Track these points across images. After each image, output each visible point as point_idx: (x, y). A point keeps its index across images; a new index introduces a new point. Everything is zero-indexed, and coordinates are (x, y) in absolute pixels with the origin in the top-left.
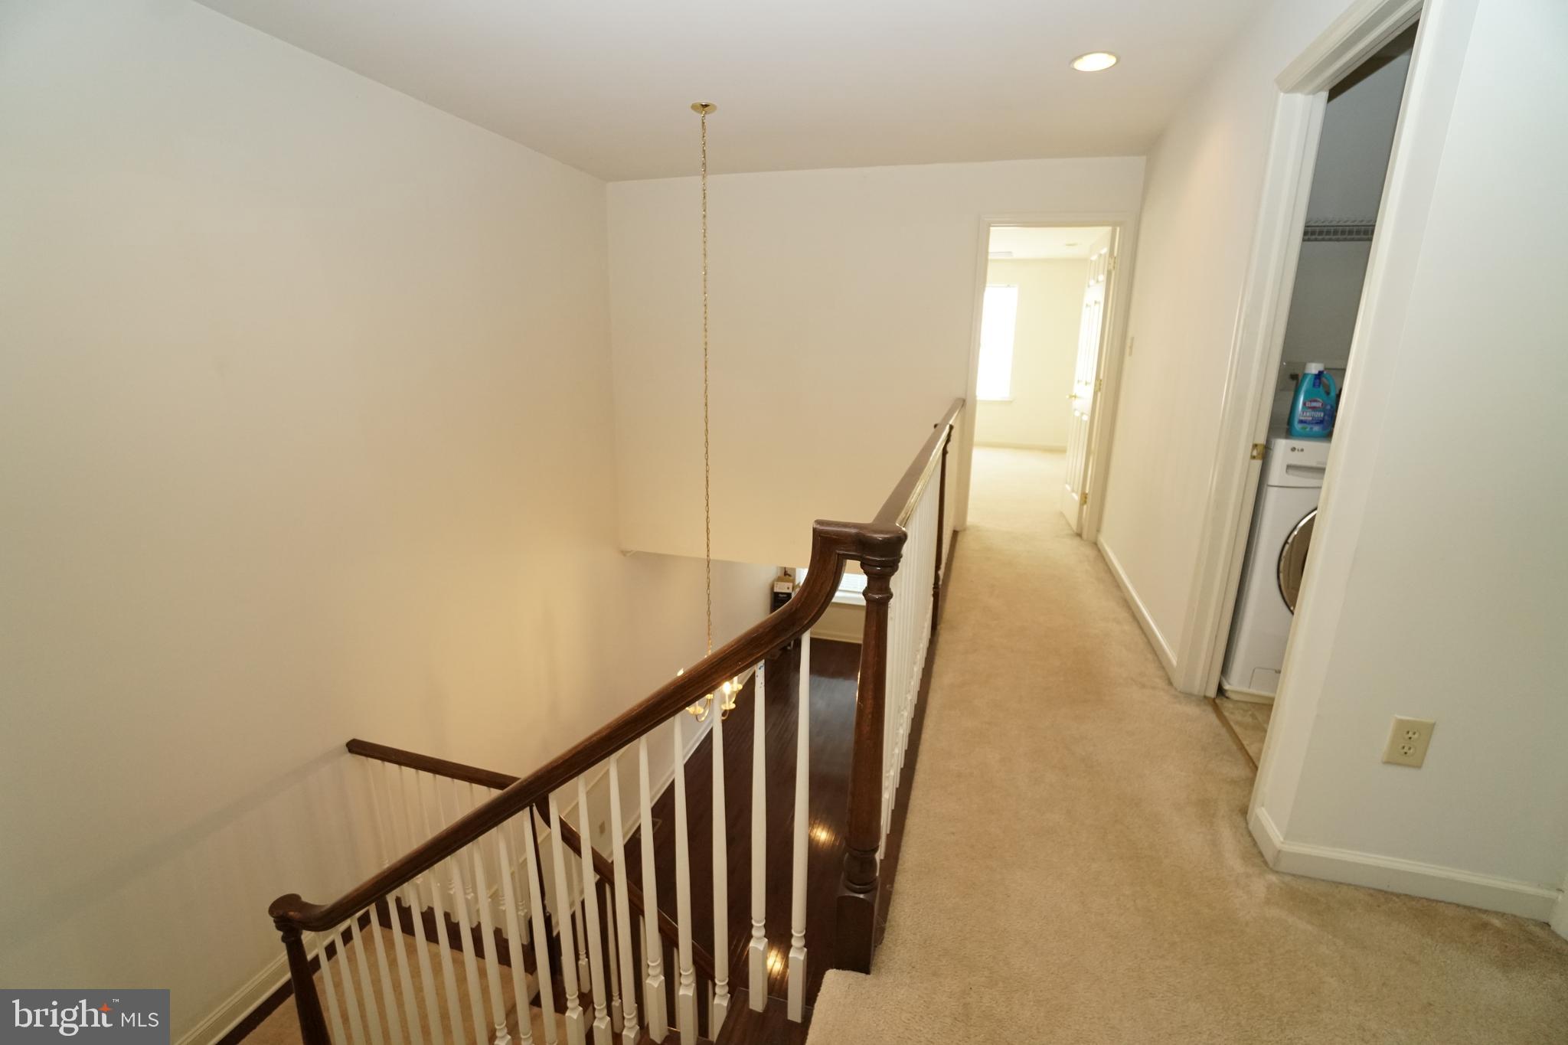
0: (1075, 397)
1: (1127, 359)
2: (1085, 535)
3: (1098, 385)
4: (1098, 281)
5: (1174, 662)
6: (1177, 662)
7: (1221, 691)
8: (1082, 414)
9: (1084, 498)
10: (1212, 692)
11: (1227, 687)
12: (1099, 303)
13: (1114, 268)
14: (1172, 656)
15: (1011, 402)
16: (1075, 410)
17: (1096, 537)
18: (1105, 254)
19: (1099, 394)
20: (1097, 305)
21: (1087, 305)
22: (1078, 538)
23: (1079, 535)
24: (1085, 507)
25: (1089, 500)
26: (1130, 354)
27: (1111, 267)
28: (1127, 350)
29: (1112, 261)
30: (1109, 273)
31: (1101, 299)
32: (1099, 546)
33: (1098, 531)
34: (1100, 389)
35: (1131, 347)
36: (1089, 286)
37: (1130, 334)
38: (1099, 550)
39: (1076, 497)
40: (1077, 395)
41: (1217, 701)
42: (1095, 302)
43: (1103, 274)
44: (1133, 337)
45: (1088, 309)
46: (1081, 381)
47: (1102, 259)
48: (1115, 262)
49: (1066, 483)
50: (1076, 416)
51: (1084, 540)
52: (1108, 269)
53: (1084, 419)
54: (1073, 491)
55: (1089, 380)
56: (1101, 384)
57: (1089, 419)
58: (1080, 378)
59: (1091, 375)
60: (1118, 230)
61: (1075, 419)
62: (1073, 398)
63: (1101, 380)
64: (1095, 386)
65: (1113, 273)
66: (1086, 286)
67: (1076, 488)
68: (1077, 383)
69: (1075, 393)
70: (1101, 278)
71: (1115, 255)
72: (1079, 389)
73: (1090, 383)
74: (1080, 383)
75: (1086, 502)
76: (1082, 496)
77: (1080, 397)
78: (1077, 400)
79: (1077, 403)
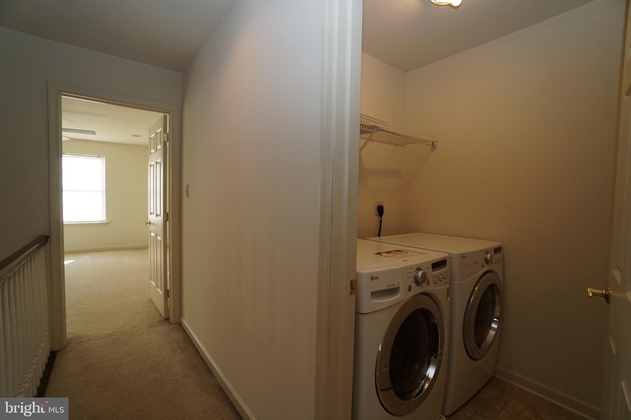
0: (150, 223)
1: (185, 200)
2: (171, 320)
3: (166, 217)
4: (157, 150)
8: (157, 235)
9: (167, 293)
12: (160, 163)
13: (168, 140)
15: (108, 223)
16: (151, 232)
17: (180, 320)
18: (160, 132)
19: (168, 222)
20: (158, 166)
21: (150, 165)
22: (167, 323)
23: (167, 320)
24: (168, 299)
25: (171, 294)
27: (166, 139)
28: (184, 194)
29: (166, 136)
30: (165, 144)
31: (160, 160)
32: (183, 326)
33: (181, 314)
34: (168, 219)
35: (187, 191)
36: (151, 153)
37: (185, 183)
38: (184, 330)
39: (161, 292)
40: (151, 221)
42: (157, 163)
43: (160, 145)
44: (188, 185)
45: (152, 168)
46: (153, 213)
47: (158, 136)
48: (168, 137)
49: (151, 280)
50: (152, 236)
51: (172, 323)
52: (164, 141)
53: (159, 239)
54: (157, 287)
55: (158, 213)
56: (168, 216)
57: (163, 240)
58: (152, 211)
59: (160, 209)
60: (168, 115)
61: (152, 238)
62: (149, 224)
63: (168, 213)
64: (164, 217)
65: (168, 143)
66: (149, 154)
67: (159, 285)
68: (151, 214)
69: (149, 221)
70: (159, 147)
71: (168, 132)
72: (152, 218)
73: (160, 215)
74: (152, 215)
75: (168, 296)
76: (165, 291)
77: (153, 224)
78: (151, 226)
79: (151, 227)
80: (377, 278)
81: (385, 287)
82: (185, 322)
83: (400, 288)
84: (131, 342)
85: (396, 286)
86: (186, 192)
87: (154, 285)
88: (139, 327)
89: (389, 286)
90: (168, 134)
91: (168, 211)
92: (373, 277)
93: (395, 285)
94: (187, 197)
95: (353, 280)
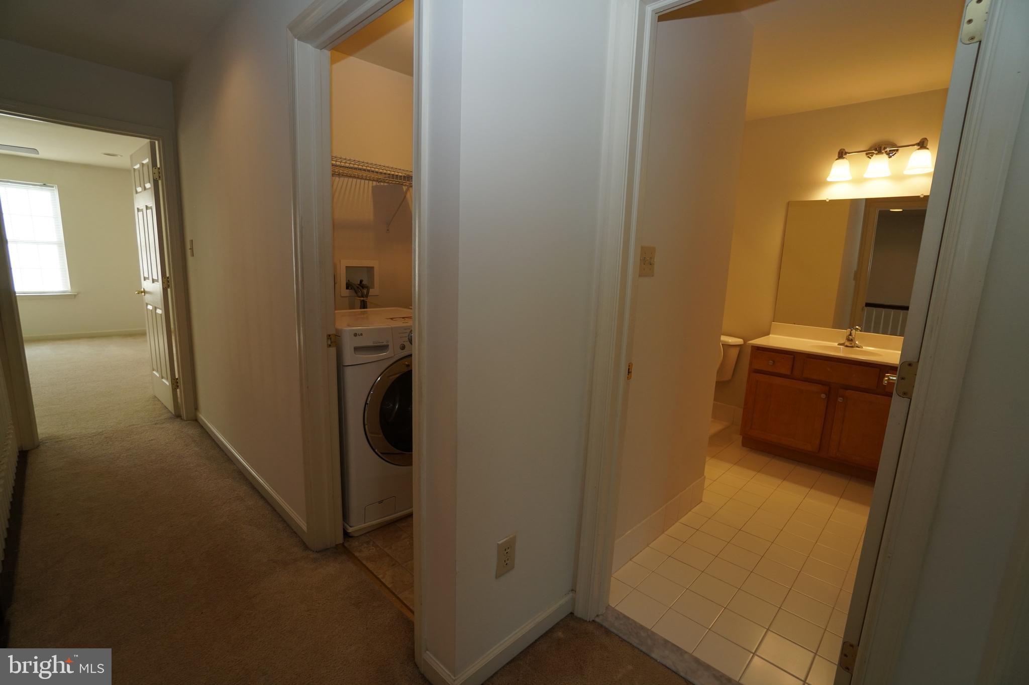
0: (144, 292)
1: (191, 261)
2: (184, 416)
3: (166, 283)
4: (145, 189)
5: (305, 528)
6: (307, 528)
7: (346, 535)
8: (156, 308)
9: (175, 383)
10: (340, 539)
11: (350, 530)
12: (151, 208)
13: (160, 177)
14: (300, 521)
15: (75, 295)
16: (147, 304)
17: (196, 415)
18: (147, 164)
19: (169, 290)
20: (149, 211)
21: (138, 209)
22: (178, 419)
23: (178, 416)
24: (178, 390)
25: (181, 383)
26: (193, 255)
27: (157, 176)
28: (189, 252)
29: (156, 171)
30: (156, 182)
31: (152, 204)
32: (200, 421)
33: (196, 408)
34: (169, 286)
35: (192, 249)
36: (137, 192)
37: (189, 237)
38: (202, 427)
39: (167, 383)
40: (146, 290)
41: (346, 545)
42: (147, 207)
43: (150, 182)
44: (192, 241)
45: (140, 213)
46: (148, 278)
47: (145, 168)
48: (159, 173)
49: (153, 370)
50: (149, 309)
51: (184, 420)
52: (154, 179)
53: (159, 312)
54: (162, 378)
55: (155, 278)
56: (168, 282)
57: (164, 313)
58: (146, 276)
59: (156, 273)
60: (157, 142)
61: (150, 313)
62: (143, 294)
63: (168, 278)
64: (163, 283)
65: (160, 182)
66: (134, 192)
67: (164, 375)
68: (145, 279)
69: (142, 290)
70: (148, 186)
71: (159, 166)
72: (147, 285)
73: (157, 281)
74: (147, 280)
75: (178, 386)
76: (173, 380)
77: (149, 293)
78: (147, 295)
79: (147, 298)
80: (361, 335)
81: (371, 344)
82: (203, 417)
83: (390, 346)
84: (129, 439)
85: (385, 343)
86: (190, 250)
87: (158, 376)
88: (138, 425)
89: (376, 343)
90: (159, 168)
91: (168, 275)
92: (356, 334)
93: (383, 343)
94: (192, 256)
95: (332, 334)
